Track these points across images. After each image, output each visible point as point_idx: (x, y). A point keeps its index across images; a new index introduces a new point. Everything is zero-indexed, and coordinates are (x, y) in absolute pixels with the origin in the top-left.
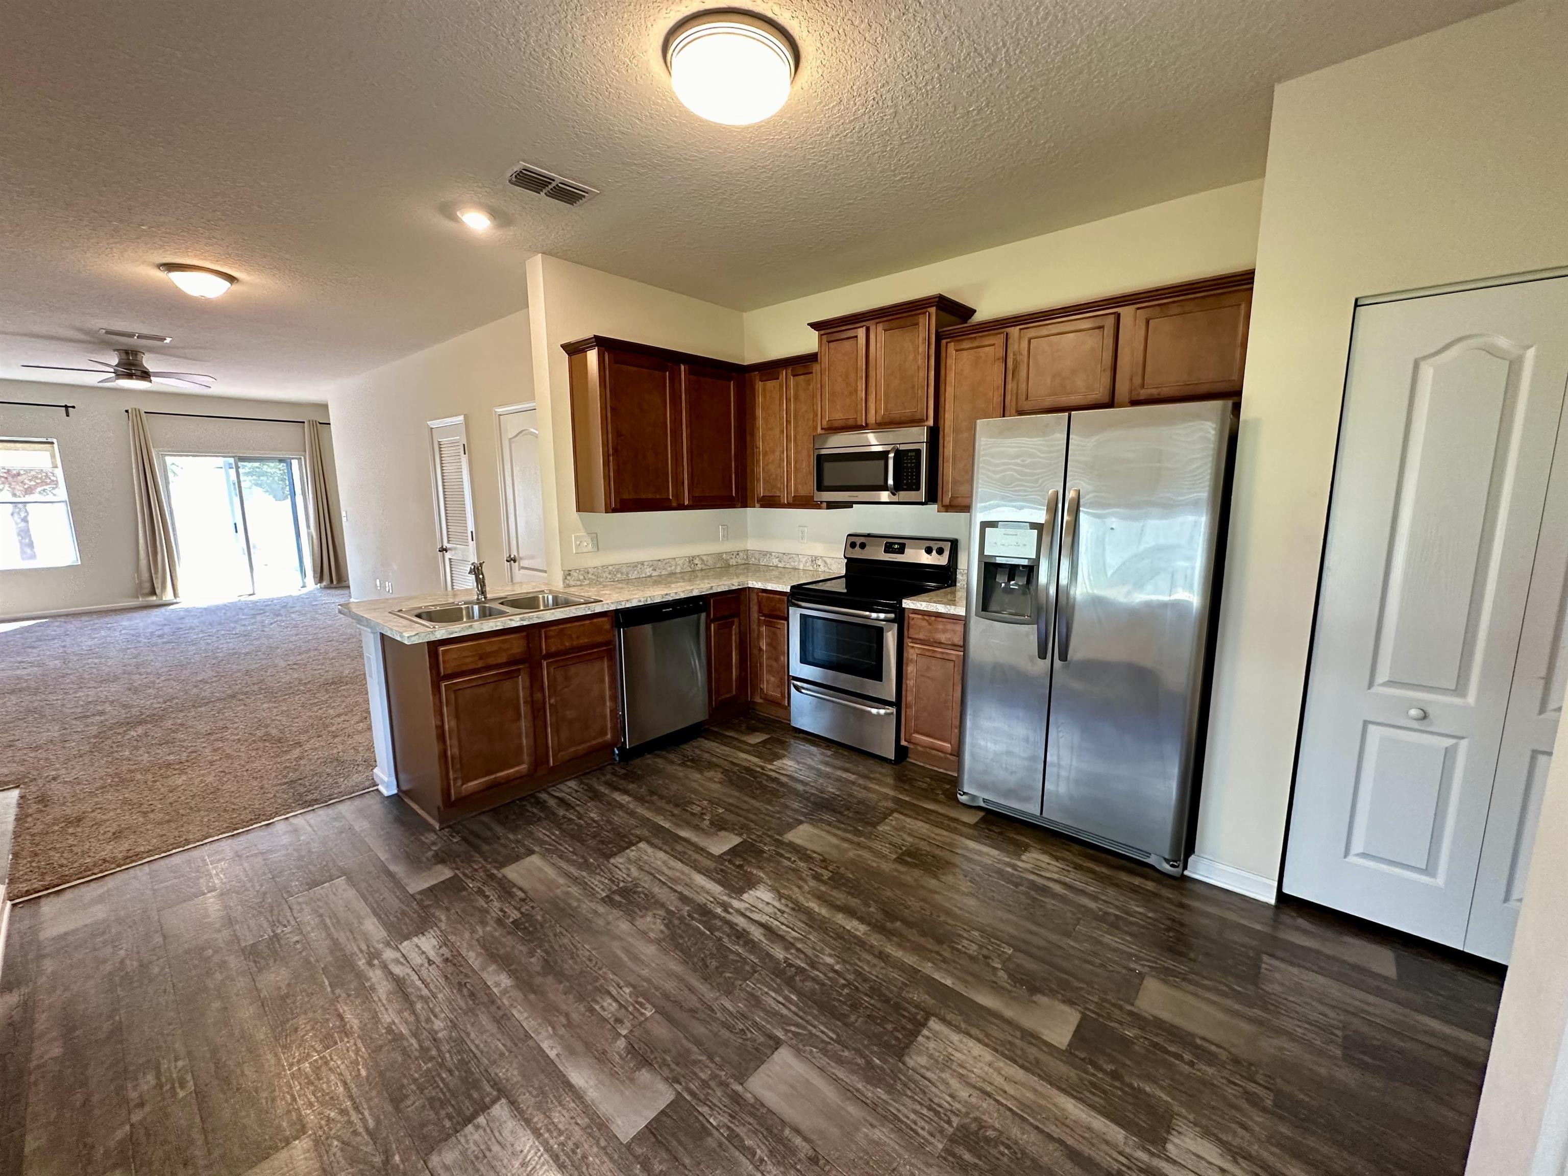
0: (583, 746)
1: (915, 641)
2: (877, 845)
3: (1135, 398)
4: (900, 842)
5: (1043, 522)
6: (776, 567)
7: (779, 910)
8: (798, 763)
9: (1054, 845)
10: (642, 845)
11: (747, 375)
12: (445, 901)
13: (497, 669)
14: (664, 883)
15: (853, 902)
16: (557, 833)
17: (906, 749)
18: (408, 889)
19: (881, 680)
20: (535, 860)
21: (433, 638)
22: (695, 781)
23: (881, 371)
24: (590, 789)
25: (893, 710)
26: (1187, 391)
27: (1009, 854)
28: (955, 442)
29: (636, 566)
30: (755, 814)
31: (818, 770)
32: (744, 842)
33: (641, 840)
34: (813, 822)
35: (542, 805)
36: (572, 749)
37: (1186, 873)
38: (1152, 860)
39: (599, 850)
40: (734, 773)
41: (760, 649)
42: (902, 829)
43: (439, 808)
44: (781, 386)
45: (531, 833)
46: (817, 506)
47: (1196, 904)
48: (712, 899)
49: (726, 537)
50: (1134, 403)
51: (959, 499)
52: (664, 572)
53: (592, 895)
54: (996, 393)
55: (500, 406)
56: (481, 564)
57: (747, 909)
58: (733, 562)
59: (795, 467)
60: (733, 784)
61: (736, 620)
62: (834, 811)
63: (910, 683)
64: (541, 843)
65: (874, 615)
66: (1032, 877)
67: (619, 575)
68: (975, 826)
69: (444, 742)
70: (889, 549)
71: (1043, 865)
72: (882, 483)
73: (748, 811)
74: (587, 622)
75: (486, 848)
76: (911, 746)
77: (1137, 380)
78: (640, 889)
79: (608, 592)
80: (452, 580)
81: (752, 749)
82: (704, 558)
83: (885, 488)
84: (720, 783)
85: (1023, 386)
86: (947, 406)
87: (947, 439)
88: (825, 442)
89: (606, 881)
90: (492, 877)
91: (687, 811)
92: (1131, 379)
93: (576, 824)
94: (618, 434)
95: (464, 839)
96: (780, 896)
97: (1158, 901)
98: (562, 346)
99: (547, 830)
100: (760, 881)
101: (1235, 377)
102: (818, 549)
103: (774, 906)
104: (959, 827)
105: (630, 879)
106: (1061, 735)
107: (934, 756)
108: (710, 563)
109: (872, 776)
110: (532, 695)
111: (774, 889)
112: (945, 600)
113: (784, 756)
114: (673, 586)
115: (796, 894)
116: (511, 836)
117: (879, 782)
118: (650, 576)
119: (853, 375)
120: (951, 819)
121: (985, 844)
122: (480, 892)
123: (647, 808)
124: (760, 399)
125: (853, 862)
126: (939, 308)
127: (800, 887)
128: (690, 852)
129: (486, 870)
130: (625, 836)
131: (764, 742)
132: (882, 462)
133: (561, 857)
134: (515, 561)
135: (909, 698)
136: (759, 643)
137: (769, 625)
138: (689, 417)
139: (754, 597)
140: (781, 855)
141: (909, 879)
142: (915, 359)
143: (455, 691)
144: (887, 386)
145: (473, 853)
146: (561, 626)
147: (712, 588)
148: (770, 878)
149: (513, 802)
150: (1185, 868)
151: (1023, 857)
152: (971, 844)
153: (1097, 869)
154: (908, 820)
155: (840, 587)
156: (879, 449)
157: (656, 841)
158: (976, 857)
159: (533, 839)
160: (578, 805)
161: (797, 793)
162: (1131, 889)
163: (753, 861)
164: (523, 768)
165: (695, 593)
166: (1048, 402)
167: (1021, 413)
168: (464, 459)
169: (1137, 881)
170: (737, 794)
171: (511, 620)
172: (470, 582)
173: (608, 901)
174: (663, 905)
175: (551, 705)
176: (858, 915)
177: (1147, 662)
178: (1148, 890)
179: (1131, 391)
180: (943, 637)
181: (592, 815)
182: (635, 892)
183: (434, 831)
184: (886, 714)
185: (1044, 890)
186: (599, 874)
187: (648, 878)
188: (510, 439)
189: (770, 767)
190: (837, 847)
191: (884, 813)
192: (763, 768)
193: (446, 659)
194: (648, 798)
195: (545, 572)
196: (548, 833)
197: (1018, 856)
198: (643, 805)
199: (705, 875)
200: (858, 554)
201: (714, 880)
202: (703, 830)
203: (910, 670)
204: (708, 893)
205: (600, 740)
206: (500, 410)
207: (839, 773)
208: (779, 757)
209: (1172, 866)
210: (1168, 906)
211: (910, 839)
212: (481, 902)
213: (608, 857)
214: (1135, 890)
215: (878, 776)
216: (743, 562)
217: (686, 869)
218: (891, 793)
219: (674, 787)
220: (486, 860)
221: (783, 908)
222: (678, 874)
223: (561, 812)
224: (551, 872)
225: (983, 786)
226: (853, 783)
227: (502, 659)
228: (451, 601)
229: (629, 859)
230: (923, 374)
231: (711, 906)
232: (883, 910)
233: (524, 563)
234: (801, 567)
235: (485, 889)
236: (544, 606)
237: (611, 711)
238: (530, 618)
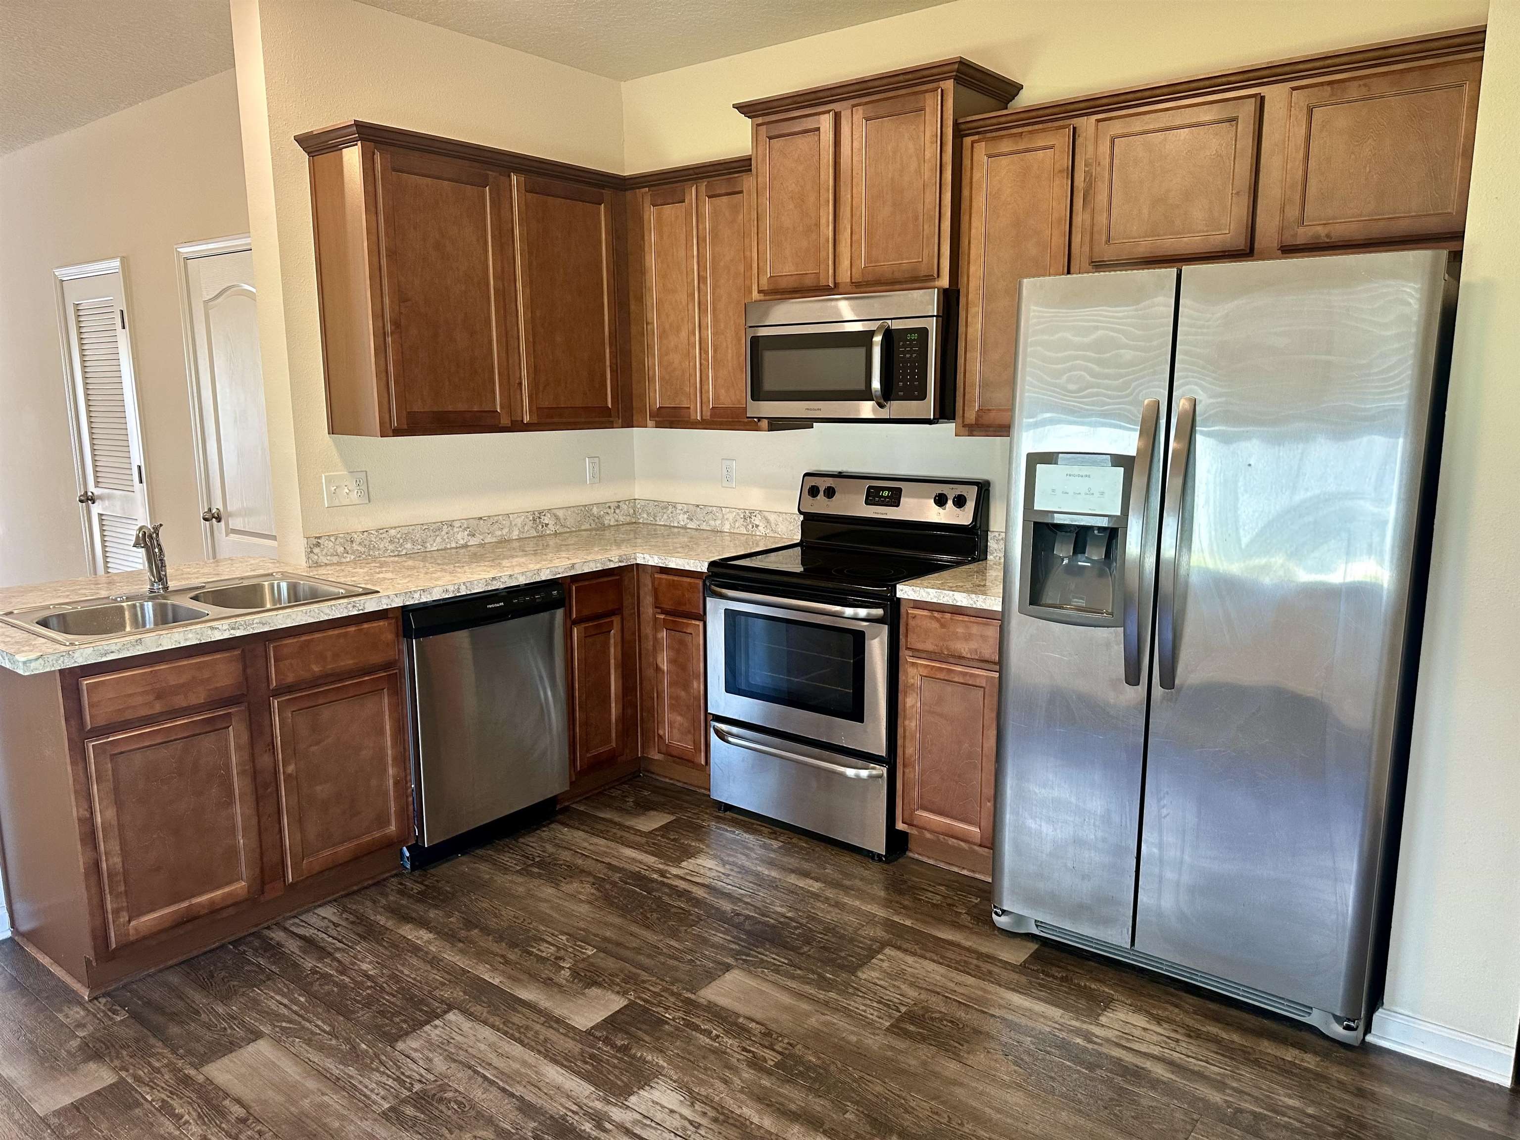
0: (347, 845)
1: (917, 653)
2: (857, 1004)
3: (1289, 241)
4: (895, 997)
5: (1133, 453)
6: (685, 528)
7: (691, 1122)
8: (724, 863)
9: (1151, 996)
10: (451, 1016)
11: (629, 194)
12: (103, 1126)
13: (189, 715)
14: (492, 1083)
15: (818, 1105)
16: (302, 999)
17: (904, 835)
18: (36, 1107)
19: (862, 721)
20: (263, 1048)
21: (70, 664)
22: (546, 901)
23: (861, 189)
24: (360, 920)
25: (883, 770)
26: (1377, 230)
27: (1078, 1013)
28: (986, 315)
29: (440, 529)
30: (649, 956)
31: (757, 875)
32: (631, 1005)
33: (450, 1008)
34: (751, 967)
35: (273, 950)
36: (326, 853)
37: (1369, 1038)
38: (1314, 1019)
39: (378, 1027)
40: (614, 884)
41: (658, 669)
42: (900, 975)
43: (88, 962)
44: (688, 214)
45: (256, 1002)
46: (752, 424)
47: (1385, 1091)
48: (575, 1108)
49: (599, 478)
50: (1289, 250)
51: (993, 414)
52: (489, 539)
53: (364, 1105)
54: (1056, 233)
55: (189, 242)
56: (156, 529)
57: (636, 1122)
58: (609, 520)
59: (714, 357)
60: (612, 904)
61: (616, 620)
62: (785, 946)
63: (910, 724)
64: (273, 1017)
65: (849, 611)
66: (1117, 1053)
67: (409, 546)
68: (1022, 968)
69: (95, 848)
70: (873, 497)
71: (1137, 1033)
72: (862, 387)
73: (638, 950)
74: (352, 629)
75: (174, 1030)
76: (913, 831)
77: (1293, 212)
78: (449, 1095)
79: (389, 575)
80: (105, 552)
81: (644, 840)
82: (560, 513)
83: (865, 395)
84: (590, 903)
85: (1102, 219)
86: (973, 252)
87: (972, 310)
88: (766, 314)
89: (390, 1082)
90: (186, 1081)
91: (530, 953)
92: (1283, 210)
93: (336, 984)
94: (401, 297)
95: (135, 1016)
96: (693, 1098)
97: (1323, 1086)
98: (300, 140)
99: (284, 995)
100: (658, 1073)
101: (1452, 209)
102: (754, 498)
103: (681, 1115)
104: (996, 970)
105: (431, 1077)
106: (1164, 811)
107: (953, 847)
108: (570, 522)
109: (847, 883)
110: (253, 758)
111: (683, 1087)
112: (969, 585)
113: (701, 851)
114: (505, 563)
115: (720, 1093)
116: (220, 1010)
117: (861, 894)
118: (465, 546)
119: (812, 198)
120: (980, 956)
121: (1039, 999)
122: (166, 1109)
123: (462, 951)
124: (652, 237)
125: (816, 1034)
126: (958, 80)
127: (726, 1082)
128: (538, 1027)
129: (175, 1070)
130: (422, 1001)
131: (665, 828)
132: (862, 351)
133: (309, 1042)
134: (219, 519)
135: (910, 751)
136: (655, 658)
137: (673, 628)
138: (528, 267)
139: (647, 581)
140: (697, 1028)
141: (913, 1062)
142: (918, 172)
143: (113, 756)
144: (871, 216)
145: (152, 1041)
146: (304, 638)
147: (573, 566)
148: (676, 1067)
149: (222, 946)
150: (1368, 1029)
151: (1103, 1020)
152: (1017, 999)
153: (1224, 1035)
154: (910, 959)
155: (792, 563)
156: (858, 327)
157: (477, 1009)
158: (1023, 1021)
159: (259, 1012)
160: (338, 949)
161: (722, 917)
162: (1278, 1067)
163: (647, 1038)
164: (239, 887)
165: (545, 576)
166: (1144, 248)
167: (1099, 265)
168: (123, 339)
169: (1290, 1054)
170: (618, 921)
171: (212, 628)
172: (138, 559)
173: (395, 1116)
174: (490, 1121)
175: (288, 777)
176: (826, 1126)
177: (1308, 689)
178: (1306, 1069)
179: (1282, 230)
180: (963, 648)
181: (365, 966)
182: (441, 1100)
183: (80, 1003)
184: (871, 777)
185: (1137, 1074)
186: (377, 1070)
187: (463, 1074)
188: (206, 302)
189: (675, 871)
190: (787, 1009)
191: (870, 948)
192: (662, 874)
193: (95, 700)
194: (463, 933)
195: (274, 538)
196: (285, 1001)
197: (1093, 1015)
198: (453, 945)
199: (562, 1066)
200: (821, 506)
201: (578, 1074)
202: (560, 986)
203: (910, 702)
204: (568, 1097)
205: (377, 835)
206: (185, 250)
207: (793, 879)
208: (689, 853)
209: (1348, 1028)
210: (1338, 1094)
211: (912, 993)
212: (168, 1127)
213: (392, 1040)
214: (1286, 1070)
215: (858, 883)
216: (628, 519)
217: (530, 1056)
218: (881, 913)
219: (508, 912)
220: (174, 1051)
221: (698, 1119)
222: (516, 1066)
223: (309, 963)
224: (291, 1070)
225: (1034, 899)
226: (816, 896)
227: (198, 697)
228: (104, 594)
229: (429, 1042)
230: (931, 197)
231: (573, 1119)
232: (868, 1116)
233: (236, 523)
234: (726, 528)
235: (175, 1103)
236: (274, 603)
237: (396, 783)
238: (247, 625)
